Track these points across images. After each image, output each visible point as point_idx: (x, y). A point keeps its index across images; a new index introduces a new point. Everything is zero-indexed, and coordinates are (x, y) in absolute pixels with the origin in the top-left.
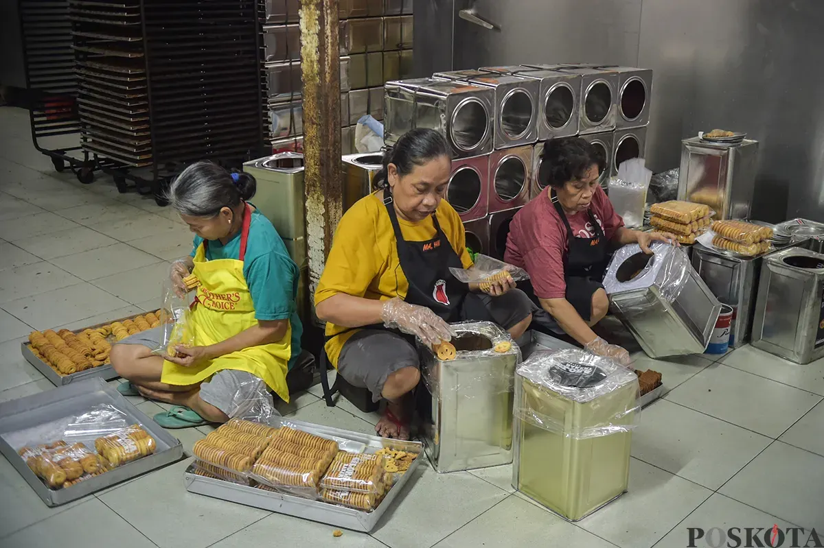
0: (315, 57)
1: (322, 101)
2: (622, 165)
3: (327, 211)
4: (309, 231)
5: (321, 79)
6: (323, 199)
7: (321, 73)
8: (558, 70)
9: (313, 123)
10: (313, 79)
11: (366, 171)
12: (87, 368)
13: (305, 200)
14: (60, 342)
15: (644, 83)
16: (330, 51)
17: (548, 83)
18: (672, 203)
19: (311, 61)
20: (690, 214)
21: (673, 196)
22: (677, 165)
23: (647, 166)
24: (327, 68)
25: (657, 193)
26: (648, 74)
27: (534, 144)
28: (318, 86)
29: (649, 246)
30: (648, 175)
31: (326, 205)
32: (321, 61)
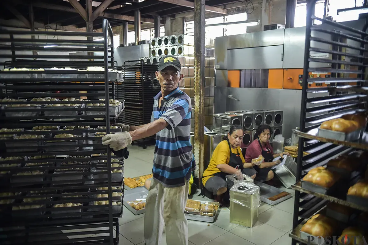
0: (198, 107)
1: (200, 118)
2: (276, 136)
3: (200, 146)
4: (195, 151)
5: (200, 113)
6: (199, 143)
7: (200, 111)
8: (258, 111)
9: (197, 124)
10: (197, 113)
11: (210, 136)
12: (137, 187)
13: (194, 143)
14: (128, 180)
15: (281, 114)
16: (202, 106)
17: (256, 114)
18: (290, 146)
19: (197, 109)
20: (295, 149)
21: (290, 145)
22: (291, 137)
23: (283, 136)
24: (201, 110)
25: (286, 144)
26: (282, 112)
27: (252, 130)
28: (199, 115)
29: (283, 156)
30: (283, 139)
31: (200, 145)
32: (200, 108)
